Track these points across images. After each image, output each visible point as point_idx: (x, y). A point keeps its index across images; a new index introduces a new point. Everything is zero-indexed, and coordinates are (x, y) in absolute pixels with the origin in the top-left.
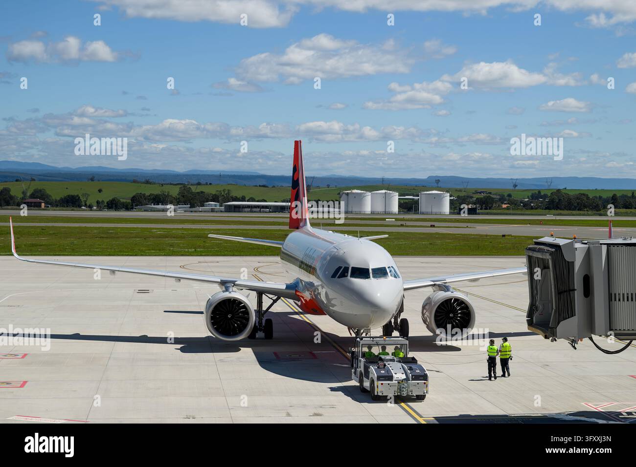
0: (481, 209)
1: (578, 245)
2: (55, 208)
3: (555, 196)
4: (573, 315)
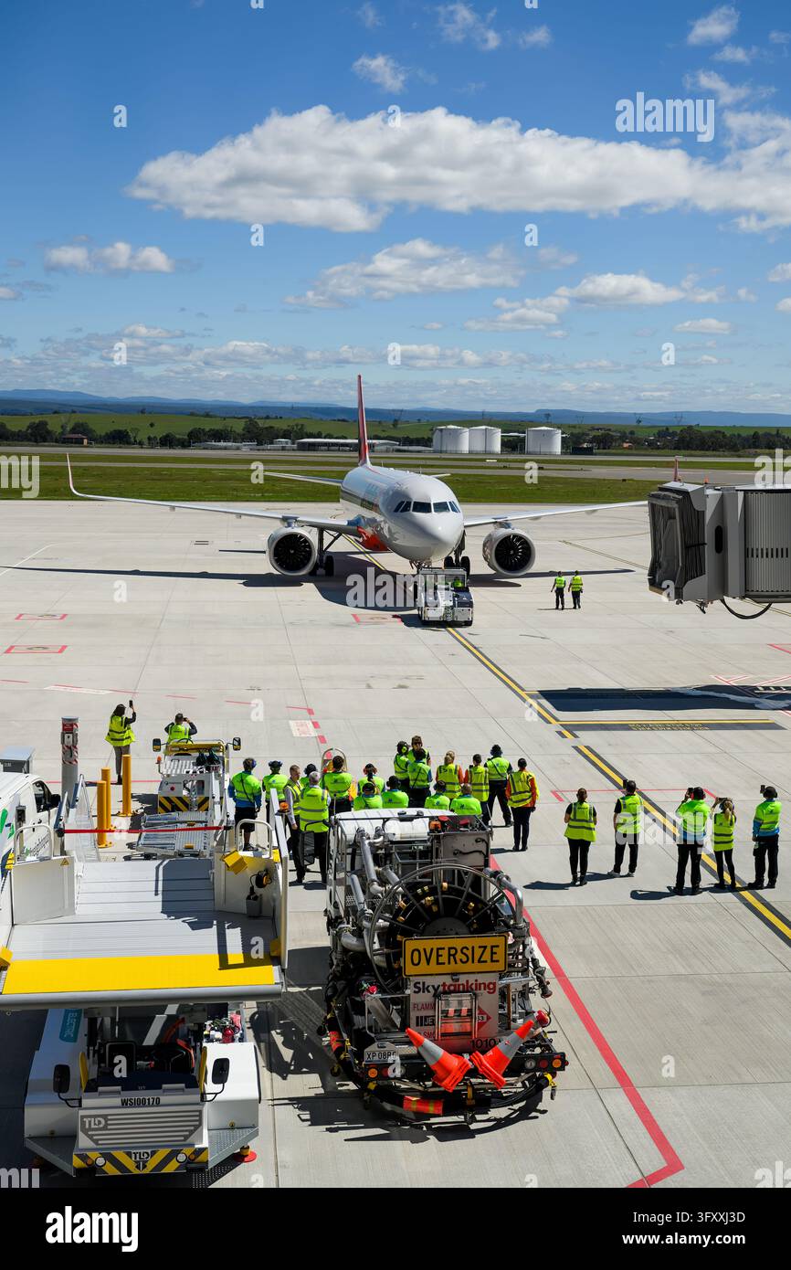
0: (598, 449)
1: (709, 492)
2: (99, 445)
3: (685, 434)
4: (702, 573)
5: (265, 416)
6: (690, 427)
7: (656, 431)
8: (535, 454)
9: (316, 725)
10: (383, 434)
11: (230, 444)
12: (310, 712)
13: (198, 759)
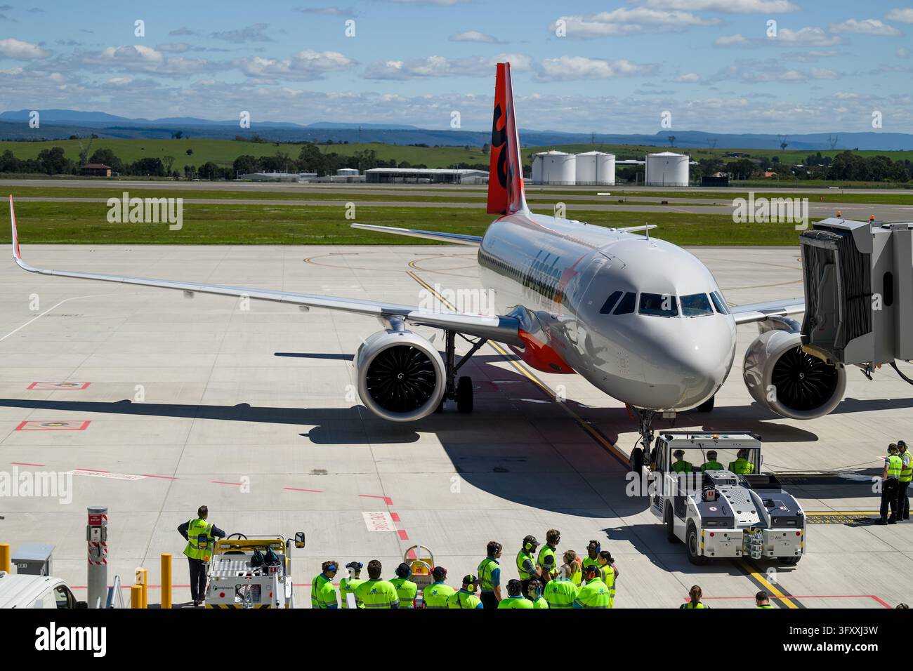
0: (734, 179)
1: (876, 230)
2: (126, 177)
3: (842, 160)
4: (868, 330)
5: (326, 140)
6: (847, 152)
7: (805, 157)
8: (656, 185)
9: (395, 517)
10: (470, 162)
11: (284, 175)
12: (388, 501)
13: (253, 559)
